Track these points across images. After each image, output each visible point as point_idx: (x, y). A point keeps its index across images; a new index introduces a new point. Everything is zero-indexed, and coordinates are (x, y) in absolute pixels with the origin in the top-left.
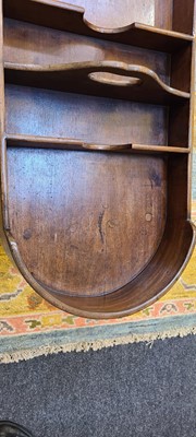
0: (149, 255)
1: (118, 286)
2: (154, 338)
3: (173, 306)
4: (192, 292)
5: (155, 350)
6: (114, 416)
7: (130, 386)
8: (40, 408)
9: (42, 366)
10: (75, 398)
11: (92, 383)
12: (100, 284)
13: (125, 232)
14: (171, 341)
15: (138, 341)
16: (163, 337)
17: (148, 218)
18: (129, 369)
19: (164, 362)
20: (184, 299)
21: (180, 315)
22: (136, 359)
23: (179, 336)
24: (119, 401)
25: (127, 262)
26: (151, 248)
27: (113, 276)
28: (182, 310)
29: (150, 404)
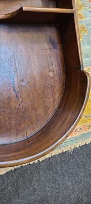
0: (57, 103)
1: (37, 130)
2: (73, 148)
3: (80, 129)
4: (89, 119)
5: (74, 154)
6: (58, 193)
7: (64, 176)
8: (15, 199)
9: (12, 176)
10: (34, 188)
11: (42, 179)
12: (22, 131)
13: (35, 88)
14: (82, 147)
15: (64, 151)
16: (78, 146)
17: (51, 74)
18: (62, 167)
19: (80, 159)
20: (86, 124)
21: (85, 132)
22: (64, 161)
23: (86, 144)
24: (59, 185)
25: (41, 111)
26: (57, 97)
27: (32, 123)
28: (86, 129)
29: (76, 182)
